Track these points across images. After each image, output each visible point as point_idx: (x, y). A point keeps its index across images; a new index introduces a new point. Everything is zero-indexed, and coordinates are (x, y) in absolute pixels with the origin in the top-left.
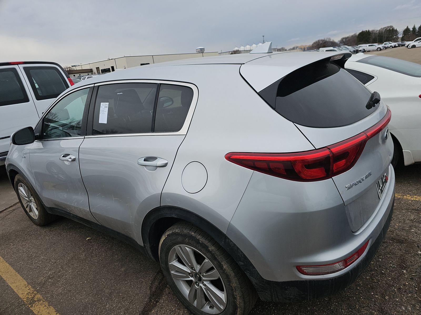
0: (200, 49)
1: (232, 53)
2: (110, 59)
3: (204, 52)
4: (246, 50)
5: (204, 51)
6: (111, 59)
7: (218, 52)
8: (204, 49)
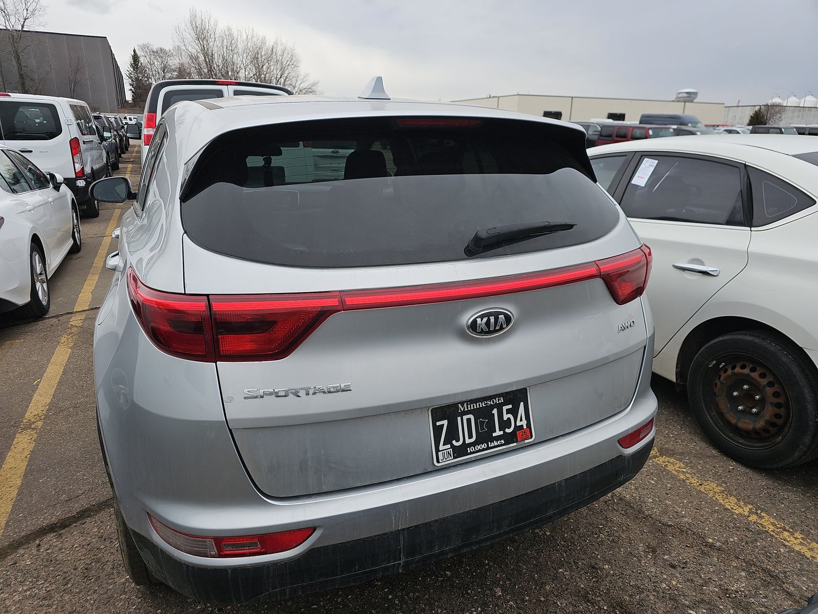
0: (687, 93)
1: (760, 108)
2: (491, 96)
3: (695, 101)
4: (801, 105)
5: (695, 98)
6: (493, 97)
7: (724, 104)
8: (696, 94)
